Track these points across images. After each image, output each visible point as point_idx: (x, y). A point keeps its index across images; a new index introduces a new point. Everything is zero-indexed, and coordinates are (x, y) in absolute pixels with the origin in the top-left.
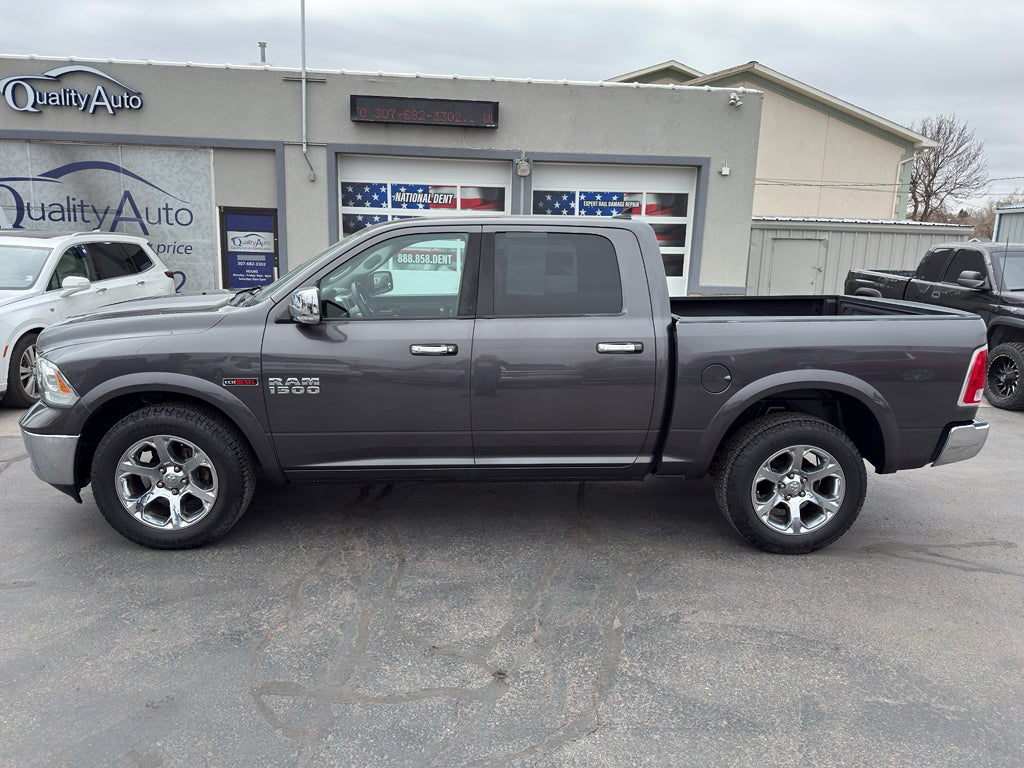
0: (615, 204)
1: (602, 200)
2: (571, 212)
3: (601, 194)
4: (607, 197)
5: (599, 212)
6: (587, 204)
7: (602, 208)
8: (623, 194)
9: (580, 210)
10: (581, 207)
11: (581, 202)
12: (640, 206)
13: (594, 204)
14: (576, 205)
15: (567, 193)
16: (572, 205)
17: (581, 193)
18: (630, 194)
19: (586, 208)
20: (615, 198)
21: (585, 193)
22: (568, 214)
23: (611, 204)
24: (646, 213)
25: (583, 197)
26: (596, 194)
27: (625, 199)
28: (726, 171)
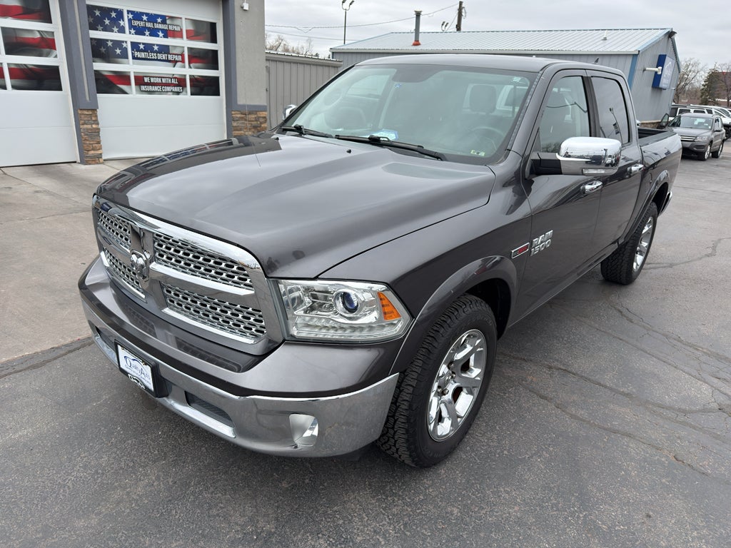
0: (161, 26)
1: (149, 21)
2: (122, 30)
3: (147, 14)
4: (153, 18)
5: (147, 33)
6: (136, 23)
7: (149, 29)
8: (165, 16)
9: (130, 29)
10: (131, 26)
11: (130, 20)
12: (181, 30)
13: (142, 24)
14: (125, 23)
15: (115, 10)
16: (122, 23)
17: (128, 12)
18: (171, 18)
19: (135, 28)
20: (159, 20)
21: (132, 12)
22: (119, 32)
23: (157, 26)
24: (187, 38)
25: (131, 16)
26: (142, 14)
27: (168, 22)
28: (246, 7)
